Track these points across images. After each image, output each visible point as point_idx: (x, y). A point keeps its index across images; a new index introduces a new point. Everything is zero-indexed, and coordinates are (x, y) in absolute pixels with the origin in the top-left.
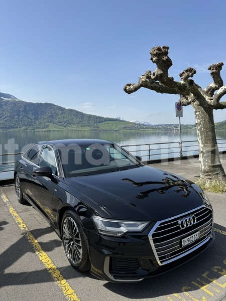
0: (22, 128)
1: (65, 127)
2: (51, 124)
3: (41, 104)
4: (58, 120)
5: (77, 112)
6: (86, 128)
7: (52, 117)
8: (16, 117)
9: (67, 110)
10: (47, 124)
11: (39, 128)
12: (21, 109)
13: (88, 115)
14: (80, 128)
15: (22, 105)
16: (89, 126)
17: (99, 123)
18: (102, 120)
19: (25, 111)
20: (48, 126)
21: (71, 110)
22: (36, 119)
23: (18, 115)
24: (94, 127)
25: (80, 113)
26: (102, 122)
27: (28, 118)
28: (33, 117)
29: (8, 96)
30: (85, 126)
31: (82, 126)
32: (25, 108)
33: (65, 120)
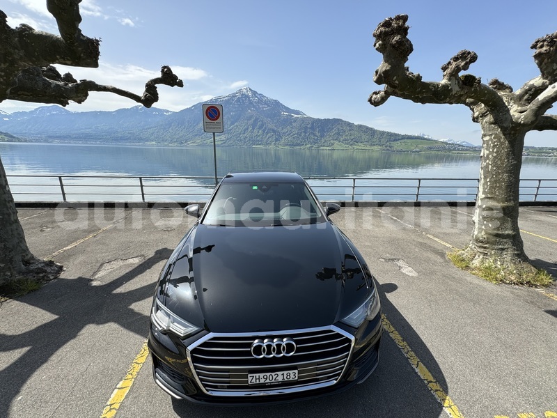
0: (308, 146)
1: (351, 145)
2: (336, 142)
3: (328, 120)
4: (344, 137)
5: (367, 128)
6: (375, 147)
7: (338, 134)
8: (303, 134)
9: (356, 126)
10: (332, 142)
11: (324, 146)
12: (308, 126)
13: (380, 131)
14: (368, 148)
15: (310, 122)
16: (379, 145)
17: (394, 141)
18: (397, 138)
19: (312, 128)
20: (333, 144)
21: (360, 126)
22: (321, 136)
23: (306, 133)
24: (386, 147)
25: (371, 129)
26: (397, 140)
27: (315, 135)
28: (318, 134)
29: (297, 112)
30: (374, 145)
31: (371, 145)
32: (312, 124)
33: (352, 137)
